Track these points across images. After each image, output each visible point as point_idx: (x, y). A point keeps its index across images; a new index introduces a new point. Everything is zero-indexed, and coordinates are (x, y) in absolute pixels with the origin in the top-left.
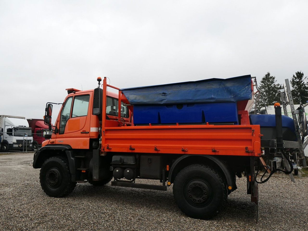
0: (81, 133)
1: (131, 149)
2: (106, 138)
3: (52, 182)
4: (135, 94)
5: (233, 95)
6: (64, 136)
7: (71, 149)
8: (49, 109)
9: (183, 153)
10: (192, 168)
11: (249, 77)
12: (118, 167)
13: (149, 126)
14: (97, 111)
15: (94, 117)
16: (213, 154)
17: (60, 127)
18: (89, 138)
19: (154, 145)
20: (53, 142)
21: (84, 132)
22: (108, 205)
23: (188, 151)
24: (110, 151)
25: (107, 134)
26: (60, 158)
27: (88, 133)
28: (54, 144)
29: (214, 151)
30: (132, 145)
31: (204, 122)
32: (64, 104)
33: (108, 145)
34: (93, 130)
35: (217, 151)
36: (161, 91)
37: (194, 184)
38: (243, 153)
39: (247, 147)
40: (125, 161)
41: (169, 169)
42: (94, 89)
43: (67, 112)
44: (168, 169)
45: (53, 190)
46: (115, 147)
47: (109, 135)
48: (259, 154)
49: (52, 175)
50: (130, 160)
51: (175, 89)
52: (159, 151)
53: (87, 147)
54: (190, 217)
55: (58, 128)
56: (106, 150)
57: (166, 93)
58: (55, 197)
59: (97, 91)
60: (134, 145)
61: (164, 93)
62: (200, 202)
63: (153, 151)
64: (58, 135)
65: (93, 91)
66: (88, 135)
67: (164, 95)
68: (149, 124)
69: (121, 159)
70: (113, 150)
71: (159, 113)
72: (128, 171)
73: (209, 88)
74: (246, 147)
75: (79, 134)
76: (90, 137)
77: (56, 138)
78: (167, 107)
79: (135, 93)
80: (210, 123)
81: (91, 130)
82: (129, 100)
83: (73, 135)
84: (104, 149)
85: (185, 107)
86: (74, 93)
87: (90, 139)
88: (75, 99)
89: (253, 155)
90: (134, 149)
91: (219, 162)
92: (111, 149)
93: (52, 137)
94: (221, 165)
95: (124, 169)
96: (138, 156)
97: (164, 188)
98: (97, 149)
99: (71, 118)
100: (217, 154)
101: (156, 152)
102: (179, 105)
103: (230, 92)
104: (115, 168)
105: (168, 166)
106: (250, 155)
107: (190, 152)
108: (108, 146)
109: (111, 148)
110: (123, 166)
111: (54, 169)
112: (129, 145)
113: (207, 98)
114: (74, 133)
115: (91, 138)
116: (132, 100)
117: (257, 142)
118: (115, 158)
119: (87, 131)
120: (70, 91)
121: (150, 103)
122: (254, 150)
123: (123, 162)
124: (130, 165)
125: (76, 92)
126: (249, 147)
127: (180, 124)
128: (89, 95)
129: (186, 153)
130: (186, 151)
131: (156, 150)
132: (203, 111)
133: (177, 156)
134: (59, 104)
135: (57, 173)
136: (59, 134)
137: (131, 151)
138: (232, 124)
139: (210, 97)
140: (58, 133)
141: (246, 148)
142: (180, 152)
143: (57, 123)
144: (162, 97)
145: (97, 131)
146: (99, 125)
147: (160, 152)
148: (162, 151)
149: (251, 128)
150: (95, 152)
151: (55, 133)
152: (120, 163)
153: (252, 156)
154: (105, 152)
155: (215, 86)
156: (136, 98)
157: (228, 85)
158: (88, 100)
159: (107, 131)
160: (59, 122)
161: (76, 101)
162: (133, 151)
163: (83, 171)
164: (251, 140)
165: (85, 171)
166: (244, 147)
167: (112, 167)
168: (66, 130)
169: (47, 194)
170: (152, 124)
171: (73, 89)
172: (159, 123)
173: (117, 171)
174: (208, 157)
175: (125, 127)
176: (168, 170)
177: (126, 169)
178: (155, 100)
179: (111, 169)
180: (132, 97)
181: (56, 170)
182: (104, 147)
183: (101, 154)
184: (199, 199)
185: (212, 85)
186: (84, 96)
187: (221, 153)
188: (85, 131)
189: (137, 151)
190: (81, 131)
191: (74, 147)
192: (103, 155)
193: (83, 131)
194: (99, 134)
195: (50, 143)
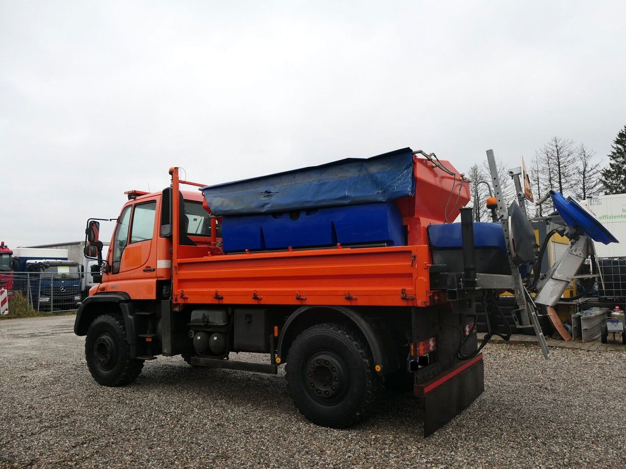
0: (144, 271)
1: (218, 297)
2: (180, 278)
3: (102, 360)
4: (221, 197)
5: (381, 190)
6: (119, 278)
7: (129, 301)
8: (93, 228)
9: (298, 303)
10: (314, 330)
11: (408, 151)
12: (199, 331)
13: (246, 253)
14: (167, 230)
15: (163, 241)
16: (348, 303)
17: (113, 263)
18: (155, 280)
19: (252, 290)
20: (103, 289)
21: (148, 270)
22: (186, 400)
23: (306, 299)
24: (186, 302)
25: (180, 272)
26: (113, 317)
27: (154, 270)
28: (106, 291)
29: (349, 298)
30: (219, 290)
31: (333, 245)
32: (119, 221)
33: (183, 291)
34: (162, 264)
35: (354, 297)
36: (262, 188)
37: (318, 360)
38: (396, 301)
39: (405, 290)
40: (210, 320)
41: (279, 335)
42: (162, 190)
43: (123, 236)
44: (276, 334)
45: (104, 372)
46: (196, 294)
47: (185, 273)
48: (424, 302)
49: (102, 347)
50: (218, 319)
51: (286, 183)
52: (261, 299)
53: (153, 296)
54: (314, 424)
55: (111, 264)
56: (180, 301)
57: (272, 191)
58: (108, 386)
59: (166, 193)
60: (222, 290)
61: (267, 192)
62: (328, 395)
63: (250, 301)
64: (111, 276)
65: (161, 193)
66: (154, 274)
67: (267, 194)
68: (245, 251)
69: (204, 317)
70: (192, 300)
71: (261, 229)
72: (215, 338)
73: (341, 177)
74: (402, 290)
75: (139, 272)
76: (157, 278)
77: (109, 281)
78: (275, 218)
79: (221, 194)
80: (344, 245)
81: (158, 264)
82: (212, 208)
83: (132, 276)
84: (176, 300)
85: (303, 216)
86: (133, 200)
87: (158, 282)
88: (136, 209)
89: (416, 305)
90: (222, 298)
91: (359, 318)
92: (187, 298)
93: (103, 279)
94: (363, 324)
95: (209, 334)
96: (229, 310)
97: (272, 369)
98: (168, 299)
99: (129, 244)
100: (354, 303)
101: (255, 302)
102: (293, 212)
103: (376, 183)
104: (196, 332)
105: (276, 328)
106: (410, 304)
107: (311, 301)
108: (182, 293)
109: (187, 296)
110: (207, 329)
111: (104, 337)
112: (213, 290)
113: (337, 197)
114: (133, 271)
115: (159, 279)
116: (216, 207)
117: (422, 278)
118: (196, 315)
119: (153, 267)
120: (133, 195)
121: (244, 211)
122: (415, 295)
123: (208, 322)
124: (217, 326)
125: (138, 198)
126: (408, 288)
127: (295, 248)
128: (155, 201)
129: (304, 303)
130: (303, 299)
131: (256, 298)
132: (332, 223)
133: (291, 308)
134: (111, 220)
135: (109, 343)
136: (113, 274)
137: (216, 302)
138: (383, 244)
139: (341, 195)
140: (110, 273)
141: (403, 291)
142: (293, 301)
143: (109, 254)
144: (263, 199)
145: (169, 266)
146: (169, 256)
147: (262, 302)
148: (266, 301)
149: (410, 252)
150: (165, 303)
151: (107, 272)
152: (202, 324)
153: (413, 306)
154: (180, 304)
155: (352, 173)
156: (223, 202)
157: (374, 169)
158: (154, 209)
159: (181, 265)
160: (112, 252)
161: (138, 211)
162: (221, 302)
163: (147, 340)
164: (410, 275)
165: (150, 340)
166: (400, 288)
167: (193, 332)
168: (123, 268)
169: (96, 380)
170: (252, 250)
171: (135, 191)
172: (263, 248)
173: (199, 338)
174: (339, 310)
175: (208, 257)
176: (277, 335)
177: (213, 335)
178: (253, 205)
179: (191, 336)
180: (217, 202)
181: (109, 337)
182: (177, 295)
183: (174, 308)
184: (325, 390)
185: (347, 171)
186: (149, 203)
187: (361, 302)
188: (149, 267)
189: (226, 301)
190: (144, 267)
191: (134, 296)
192: (177, 309)
193: (147, 267)
194: (169, 271)
195: (99, 291)
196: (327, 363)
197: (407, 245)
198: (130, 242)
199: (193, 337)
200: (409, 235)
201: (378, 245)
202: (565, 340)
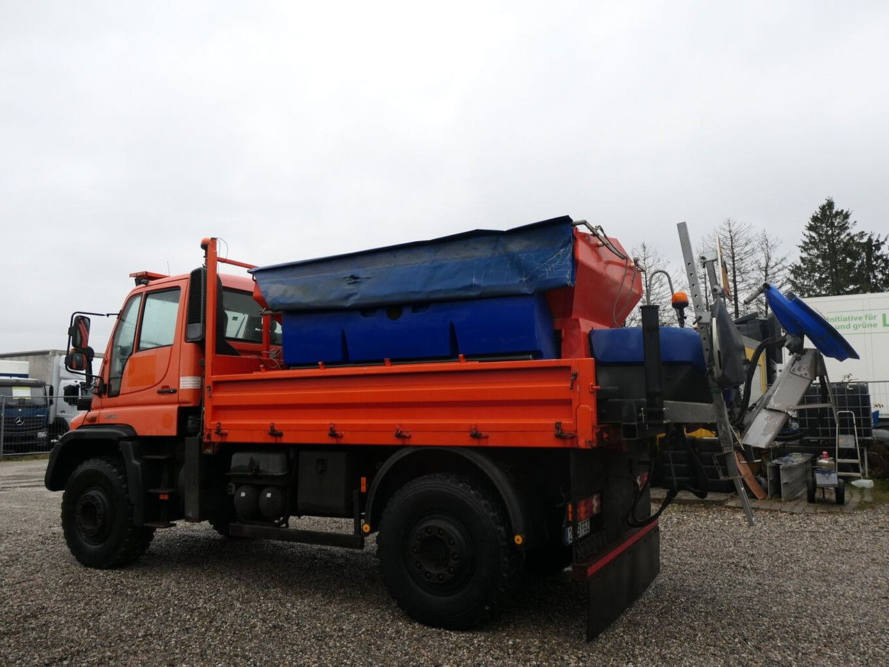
0: (159, 392)
1: (274, 433)
2: (215, 404)
3: (88, 528)
4: (283, 283)
5: (525, 277)
6: (119, 403)
7: (134, 437)
8: (79, 327)
9: (398, 442)
10: (422, 483)
11: (566, 220)
12: (243, 484)
13: (319, 368)
14: (196, 331)
15: (189, 347)
16: (475, 443)
17: (109, 380)
18: (176, 407)
19: (328, 422)
20: (94, 419)
21: (165, 391)
22: (221, 589)
23: (410, 437)
24: (224, 441)
25: (217, 395)
26: (108, 462)
27: (175, 391)
28: (97, 423)
29: (476, 436)
30: (277, 422)
31: (453, 356)
32: (121, 316)
33: (219, 424)
34: (187, 383)
35: (484, 434)
36: (346, 271)
37: (427, 528)
38: (549, 441)
39: (560, 423)
40: (261, 468)
41: (368, 489)
42: (190, 272)
43: (127, 339)
44: (363, 489)
45: (92, 547)
46: (241, 428)
47: (224, 397)
48: (590, 442)
49: (90, 509)
50: (273, 465)
51: (381, 265)
52: (342, 436)
53: (172, 431)
54: (420, 623)
55: (106, 381)
56: (215, 439)
57: (361, 275)
58: (96, 568)
59: (197, 276)
60: (280, 422)
61: (353, 277)
62: (442, 580)
63: (325, 439)
64: (107, 400)
65: (189, 276)
66: (174, 397)
67: (353, 281)
68: (318, 364)
69: (252, 462)
70: (233, 438)
71: (343, 333)
72: (269, 495)
73: (466, 257)
74: (556, 423)
75: (152, 395)
76: (179, 403)
77: (102, 408)
78: (365, 316)
79: (283, 279)
80: (468, 357)
81: (181, 383)
82: (268, 300)
83: (140, 400)
84: (209, 437)
85: (407, 313)
86: (144, 285)
87: (180, 408)
88: (148, 300)
89: (576, 446)
90: (281, 435)
91: (490, 465)
92: (226, 435)
93: (93, 405)
94: (495, 474)
95: (260, 489)
96: (293, 453)
97: (357, 540)
98: (195, 434)
99: (136, 352)
100: (483, 443)
101: (333, 441)
102: (393, 308)
103: (518, 266)
104: (238, 486)
105: (363, 480)
106: (568, 444)
107: (418, 440)
108: (218, 427)
109: (227, 431)
110: (256, 480)
111: (93, 493)
112: (269, 422)
113: (459, 286)
114: (143, 392)
115: (182, 405)
116: (275, 299)
117: (587, 406)
118: (239, 460)
119: (172, 387)
120: (143, 278)
121: (318, 305)
122: (576, 431)
123: (258, 470)
124: (273, 477)
125: (151, 282)
126: (565, 421)
127: (396, 360)
128: (178, 288)
129: (407, 442)
130: (406, 437)
131: (333, 434)
132: (452, 324)
133: (387, 450)
134: (108, 315)
135: (100, 501)
136: (109, 397)
137: (271, 440)
138: (527, 357)
139: (467, 283)
140: (105, 395)
141: (558, 426)
142: (390, 440)
143: (104, 367)
144: (348, 288)
145: (198, 386)
146: (199, 371)
147: (343, 441)
148: (348, 439)
149: (569, 368)
150: (191, 442)
151: (99, 394)
152: (249, 474)
153: (572, 448)
154: (214, 443)
155: (482, 251)
156: (286, 291)
157: (515, 247)
158: (176, 300)
159: (217, 384)
160: (108, 364)
161: (151, 302)
162: (279, 441)
163: (161, 498)
164: (568, 402)
165: (166, 497)
166: (553, 422)
167: (233, 485)
168: (125, 387)
169: (78, 559)
170: (328, 364)
171: (146, 272)
172: (346, 361)
173: (243, 494)
174: (461, 453)
175: (260, 373)
176: (365, 491)
177: (265, 490)
178: (333, 296)
179: (230, 491)
180: (276, 290)
181: (99, 493)
182: (210, 430)
183: (205, 449)
184: (438, 572)
185: (475, 249)
186: (169, 291)
187: (494, 441)
188: (168, 387)
189: (287, 439)
190: (159, 387)
191: (142, 431)
192: (209, 451)
193: (163, 387)
194: (198, 393)
195: (86, 423)
196: (441, 532)
197: (560, 358)
198: (138, 349)
199: (233, 493)
200: (563, 344)
201: (520, 357)
202: (757, 498)
